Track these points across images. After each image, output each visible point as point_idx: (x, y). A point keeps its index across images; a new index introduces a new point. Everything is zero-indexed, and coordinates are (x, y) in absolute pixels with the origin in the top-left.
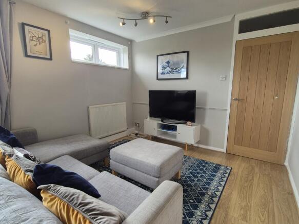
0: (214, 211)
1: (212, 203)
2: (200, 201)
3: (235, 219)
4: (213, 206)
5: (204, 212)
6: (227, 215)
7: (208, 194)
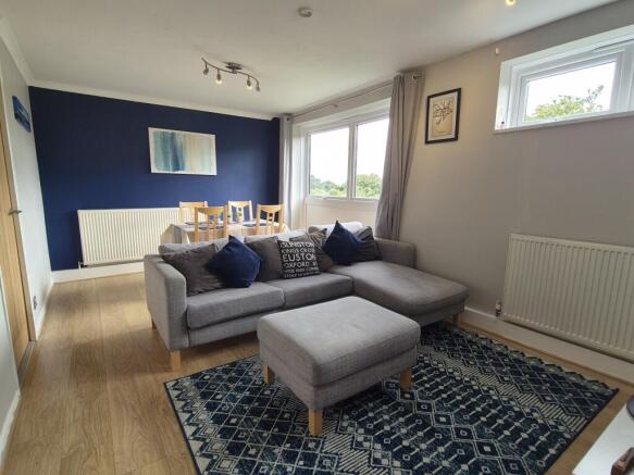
0: (187, 440)
1: (201, 449)
2: (224, 433)
3: (145, 461)
4: (196, 445)
5: (198, 425)
6: (163, 456)
7: (227, 458)
